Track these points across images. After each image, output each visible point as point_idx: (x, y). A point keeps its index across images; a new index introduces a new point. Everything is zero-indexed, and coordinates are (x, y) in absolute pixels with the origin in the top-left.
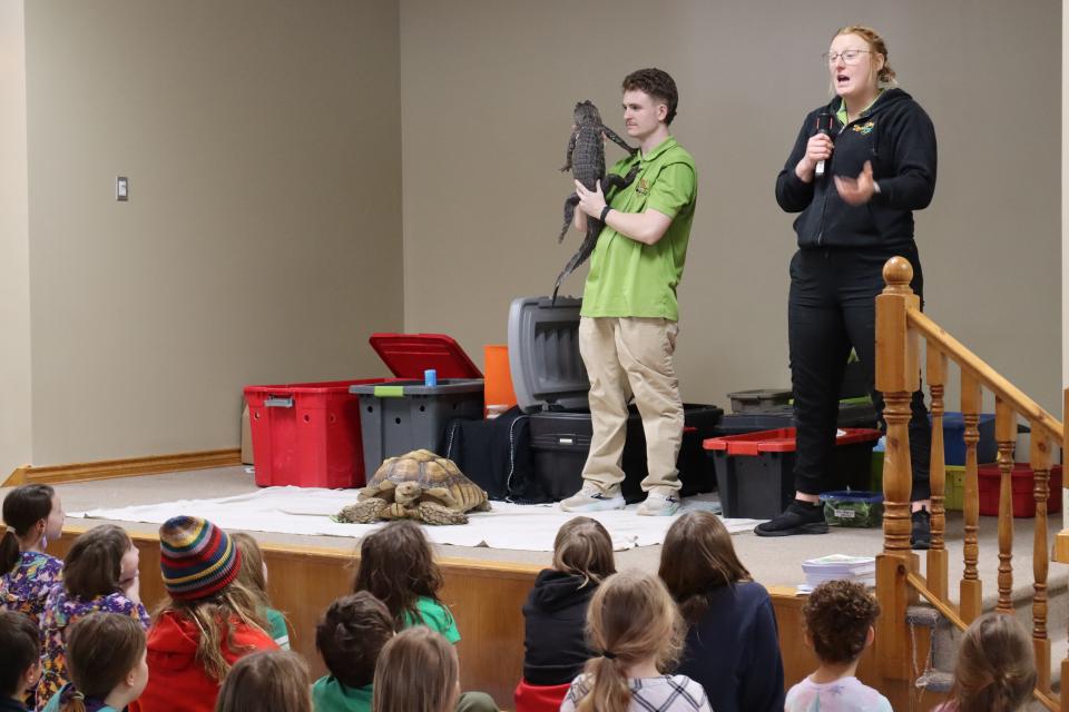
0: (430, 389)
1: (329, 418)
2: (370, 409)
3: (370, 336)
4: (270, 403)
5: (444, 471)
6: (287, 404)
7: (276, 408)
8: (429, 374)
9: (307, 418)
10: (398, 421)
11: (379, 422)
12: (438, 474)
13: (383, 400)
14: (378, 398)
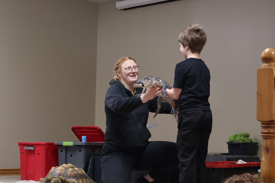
0: (83, 143)
1: (47, 154)
2: (62, 151)
3: (72, 127)
4: (26, 148)
5: (76, 173)
6: (32, 148)
7: (29, 150)
8: (84, 137)
9: (39, 154)
10: (71, 156)
11: (64, 156)
12: (73, 173)
13: (67, 148)
14: (64, 146)
